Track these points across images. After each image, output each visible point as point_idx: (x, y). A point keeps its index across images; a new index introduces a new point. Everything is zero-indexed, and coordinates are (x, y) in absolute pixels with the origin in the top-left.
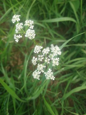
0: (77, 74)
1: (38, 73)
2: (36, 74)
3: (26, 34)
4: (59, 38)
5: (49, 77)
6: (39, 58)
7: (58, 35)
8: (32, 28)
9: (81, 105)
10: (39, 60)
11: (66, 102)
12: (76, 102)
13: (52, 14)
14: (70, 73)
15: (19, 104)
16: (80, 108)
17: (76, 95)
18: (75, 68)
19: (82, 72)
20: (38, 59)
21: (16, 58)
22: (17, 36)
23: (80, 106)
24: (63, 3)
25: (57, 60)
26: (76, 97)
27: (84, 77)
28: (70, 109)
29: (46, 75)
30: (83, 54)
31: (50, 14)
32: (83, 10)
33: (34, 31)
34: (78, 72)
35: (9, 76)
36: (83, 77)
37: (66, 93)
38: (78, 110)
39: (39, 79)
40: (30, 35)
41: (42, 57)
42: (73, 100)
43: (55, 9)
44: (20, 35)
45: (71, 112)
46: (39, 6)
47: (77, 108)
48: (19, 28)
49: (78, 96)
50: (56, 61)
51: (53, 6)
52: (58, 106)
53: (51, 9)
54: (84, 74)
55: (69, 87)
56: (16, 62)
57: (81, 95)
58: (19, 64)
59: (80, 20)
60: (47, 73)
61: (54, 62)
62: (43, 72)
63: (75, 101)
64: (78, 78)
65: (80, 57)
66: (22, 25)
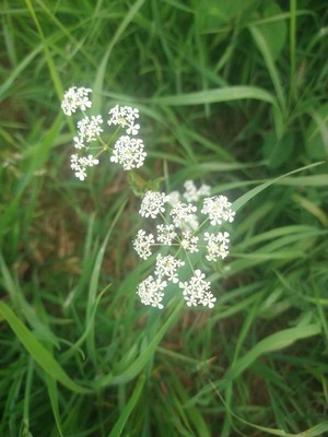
0: (280, 284)
1: (158, 286)
2: (151, 291)
3: (115, 152)
4: (209, 154)
5: (198, 300)
6: (160, 233)
7: (208, 144)
8: (135, 133)
9: (296, 397)
10: (159, 242)
11: (239, 387)
12: (276, 387)
13: (186, 69)
14: (252, 280)
15: (68, 399)
16: (291, 408)
17: (276, 361)
18: (269, 263)
19: (295, 276)
20: (155, 238)
21: (50, 230)
22: (82, 161)
23: (293, 402)
24: (226, 30)
25: (224, 239)
26: (278, 369)
27: (304, 293)
28: (257, 412)
29: (185, 293)
30: (299, 210)
31: (178, 69)
32: (297, 55)
33: (141, 141)
34: (281, 277)
35: (30, 298)
36: (300, 294)
37: (241, 355)
38: (285, 414)
39: (161, 307)
40: (129, 156)
41: (171, 231)
42: (267, 381)
43: (196, 53)
44: (90, 157)
45: (259, 424)
46: (138, 41)
47: (280, 407)
48: (90, 133)
49: (284, 364)
50: (220, 243)
51: (189, 42)
52: (211, 406)
53: (182, 53)
54: (304, 285)
55: (250, 332)
56: (51, 247)
57: (294, 360)
58: (62, 253)
59: (287, 91)
60: (189, 284)
61: (212, 247)
62: (176, 281)
63: (271, 383)
64: (280, 299)
65: (290, 222)
66: (101, 121)
